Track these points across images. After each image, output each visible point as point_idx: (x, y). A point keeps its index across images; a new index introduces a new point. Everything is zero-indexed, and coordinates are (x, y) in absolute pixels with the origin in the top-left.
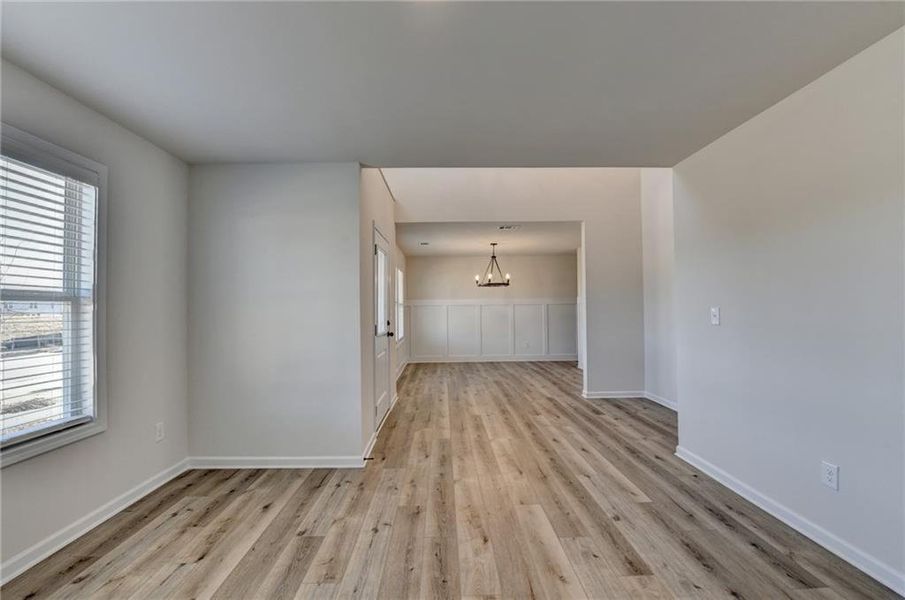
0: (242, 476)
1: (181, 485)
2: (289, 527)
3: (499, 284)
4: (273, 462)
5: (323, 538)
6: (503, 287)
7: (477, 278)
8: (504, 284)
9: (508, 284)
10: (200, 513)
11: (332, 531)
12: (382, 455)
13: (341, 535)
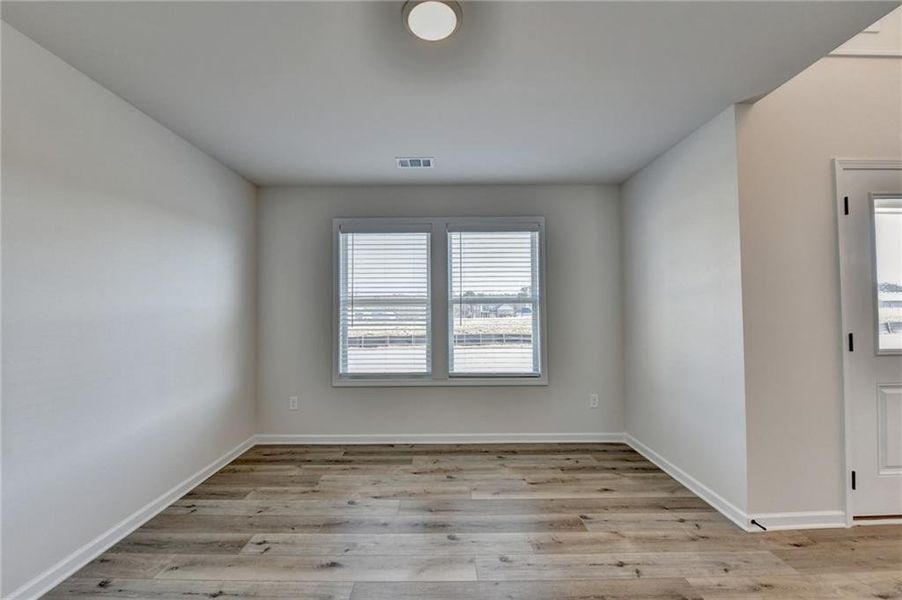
0: (641, 464)
5: (586, 531)
10: (578, 465)
11: (601, 535)
12: (805, 545)
13: (596, 541)
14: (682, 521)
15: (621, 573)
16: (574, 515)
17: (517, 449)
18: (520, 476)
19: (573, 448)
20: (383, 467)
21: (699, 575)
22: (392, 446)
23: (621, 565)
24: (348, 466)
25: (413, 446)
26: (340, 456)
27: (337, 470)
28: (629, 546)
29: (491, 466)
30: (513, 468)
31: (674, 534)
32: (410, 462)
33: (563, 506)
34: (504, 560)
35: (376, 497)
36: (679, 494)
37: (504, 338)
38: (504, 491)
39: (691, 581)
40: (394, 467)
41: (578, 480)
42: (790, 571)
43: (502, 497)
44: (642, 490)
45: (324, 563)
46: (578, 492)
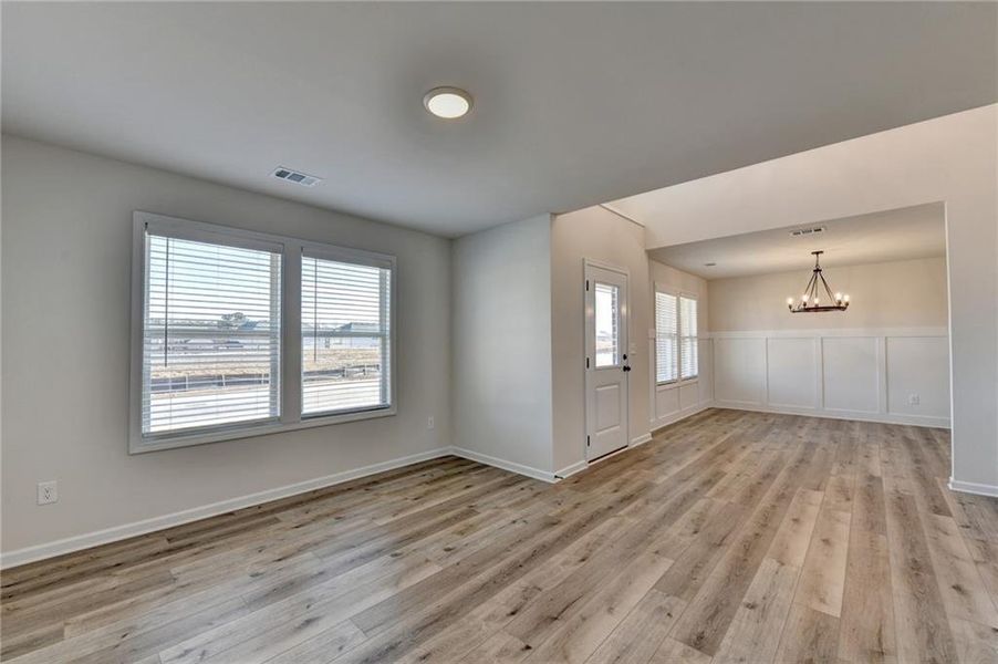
0: (473, 465)
1: (439, 461)
2: (468, 501)
3: (827, 309)
4: (496, 462)
5: (480, 513)
6: (839, 312)
7: (790, 301)
8: (839, 308)
9: (844, 309)
10: (435, 478)
11: (489, 512)
12: (578, 479)
13: (491, 516)
14: (522, 489)
15: (517, 526)
16: (464, 508)
17: (375, 479)
18: (399, 498)
19: (421, 466)
20: (249, 534)
21: (551, 511)
22: (231, 514)
23: (514, 522)
24: (196, 550)
25: (259, 507)
26: (164, 545)
27: (185, 557)
28: (509, 512)
29: (368, 498)
30: (389, 493)
31: (525, 497)
32: (277, 521)
33: (451, 506)
34: (448, 550)
35: (280, 560)
36: (510, 476)
37: (224, 381)
38: (401, 511)
39: (550, 515)
40: (261, 531)
41: (445, 486)
42: (581, 495)
43: (401, 516)
44: (488, 480)
45: (297, 625)
46: (452, 494)
